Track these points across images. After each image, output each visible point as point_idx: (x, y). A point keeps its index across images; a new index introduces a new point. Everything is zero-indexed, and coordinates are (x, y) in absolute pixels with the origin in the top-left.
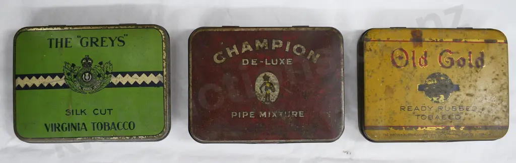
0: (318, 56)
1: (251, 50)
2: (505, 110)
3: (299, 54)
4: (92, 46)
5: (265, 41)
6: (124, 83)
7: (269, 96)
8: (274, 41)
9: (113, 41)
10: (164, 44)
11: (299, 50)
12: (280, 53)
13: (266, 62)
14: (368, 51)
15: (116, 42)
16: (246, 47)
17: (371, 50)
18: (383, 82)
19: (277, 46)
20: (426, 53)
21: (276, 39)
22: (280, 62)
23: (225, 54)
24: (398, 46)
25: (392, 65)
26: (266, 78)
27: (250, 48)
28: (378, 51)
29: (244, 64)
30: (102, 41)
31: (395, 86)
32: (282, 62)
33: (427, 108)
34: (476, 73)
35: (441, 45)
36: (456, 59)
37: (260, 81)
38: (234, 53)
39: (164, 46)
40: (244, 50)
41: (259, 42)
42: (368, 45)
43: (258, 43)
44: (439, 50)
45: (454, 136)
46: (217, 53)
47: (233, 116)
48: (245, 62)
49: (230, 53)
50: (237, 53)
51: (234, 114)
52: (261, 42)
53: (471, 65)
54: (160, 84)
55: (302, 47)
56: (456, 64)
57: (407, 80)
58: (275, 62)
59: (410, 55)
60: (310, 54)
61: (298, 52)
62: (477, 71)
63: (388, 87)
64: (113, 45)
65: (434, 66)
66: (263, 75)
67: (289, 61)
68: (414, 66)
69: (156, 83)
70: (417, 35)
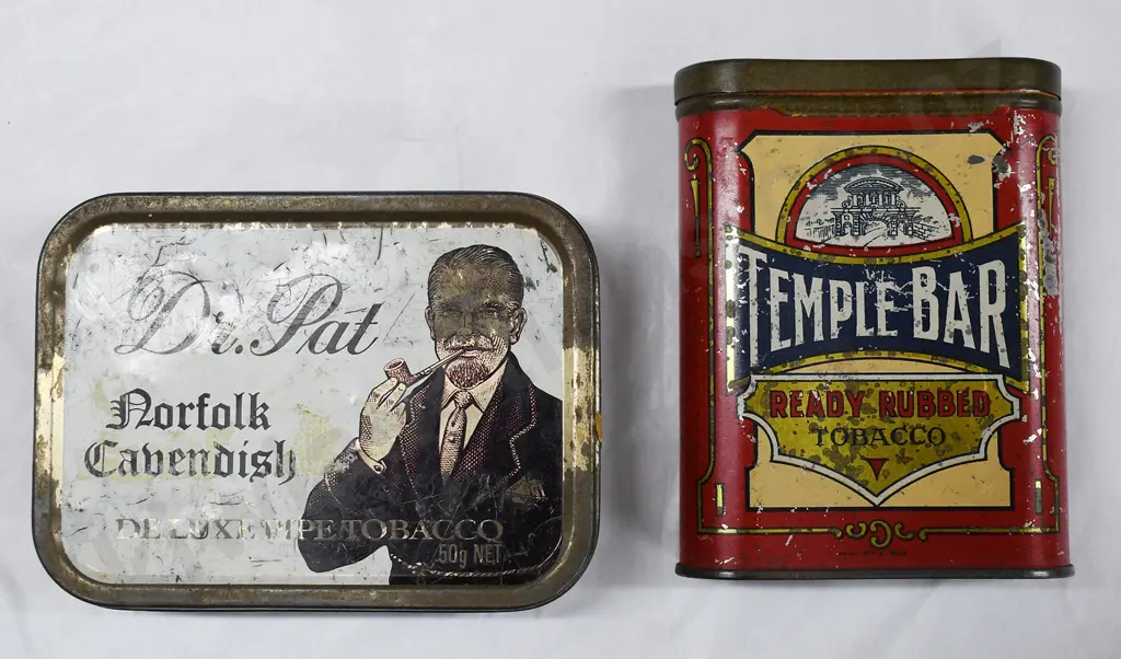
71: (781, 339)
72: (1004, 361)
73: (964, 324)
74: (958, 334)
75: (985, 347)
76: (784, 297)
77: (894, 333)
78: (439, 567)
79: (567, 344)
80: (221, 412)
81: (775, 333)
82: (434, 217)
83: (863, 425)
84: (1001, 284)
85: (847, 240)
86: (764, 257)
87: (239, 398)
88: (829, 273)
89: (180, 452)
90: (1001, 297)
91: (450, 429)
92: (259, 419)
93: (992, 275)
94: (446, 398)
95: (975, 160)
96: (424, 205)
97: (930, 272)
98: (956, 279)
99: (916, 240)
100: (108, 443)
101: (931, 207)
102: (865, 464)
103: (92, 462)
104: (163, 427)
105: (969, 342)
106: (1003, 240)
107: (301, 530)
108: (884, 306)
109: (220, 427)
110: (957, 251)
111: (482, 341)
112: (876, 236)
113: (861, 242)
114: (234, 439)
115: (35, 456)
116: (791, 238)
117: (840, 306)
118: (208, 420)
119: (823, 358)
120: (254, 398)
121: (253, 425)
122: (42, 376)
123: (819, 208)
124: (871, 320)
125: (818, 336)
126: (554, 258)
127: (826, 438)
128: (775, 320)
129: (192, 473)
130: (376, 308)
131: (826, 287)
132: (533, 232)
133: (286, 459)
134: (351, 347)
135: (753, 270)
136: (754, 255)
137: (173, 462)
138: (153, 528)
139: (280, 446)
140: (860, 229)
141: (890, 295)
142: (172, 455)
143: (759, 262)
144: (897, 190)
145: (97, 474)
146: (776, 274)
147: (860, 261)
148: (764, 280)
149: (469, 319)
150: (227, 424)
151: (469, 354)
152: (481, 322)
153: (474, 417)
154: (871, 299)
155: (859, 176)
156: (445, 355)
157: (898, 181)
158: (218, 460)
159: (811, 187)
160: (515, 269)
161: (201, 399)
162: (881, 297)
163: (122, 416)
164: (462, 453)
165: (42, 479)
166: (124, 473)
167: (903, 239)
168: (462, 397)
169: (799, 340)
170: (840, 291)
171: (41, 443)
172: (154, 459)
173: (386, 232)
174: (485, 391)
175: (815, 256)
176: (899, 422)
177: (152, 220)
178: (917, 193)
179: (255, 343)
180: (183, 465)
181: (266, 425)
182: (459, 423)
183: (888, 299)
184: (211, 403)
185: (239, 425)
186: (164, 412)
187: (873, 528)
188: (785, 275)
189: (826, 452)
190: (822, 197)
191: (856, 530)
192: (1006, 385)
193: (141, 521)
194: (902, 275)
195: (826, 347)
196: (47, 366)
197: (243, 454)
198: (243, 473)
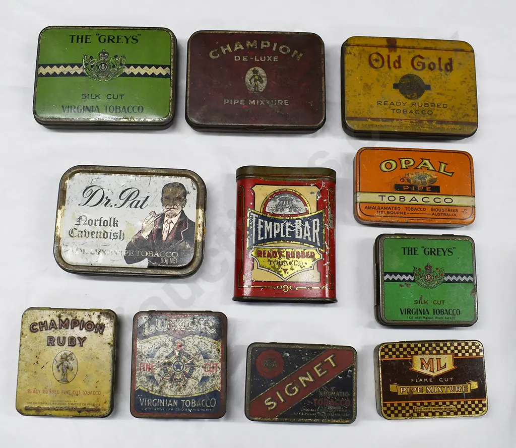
0: (301, 55)
1: (243, 49)
2: (473, 108)
3: (284, 53)
4: (109, 42)
5: (255, 41)
6: (135, 74)
7: (258, 87)
8: (263, 42)
9: (127, 39)
10: (172, 43)
11: (285, 50)
12: (268, 52)
13: (256, 59)
14: (348, 54)
15: (130, 40)
16: (238, 46)
17: (350, 53)
18: (361, 80)
19: (265, 46)
20: (399, 57)
21: (264, 41)
22: (268, 59)
23: (220, 52)
24: (374, 50)
25: (369, 66)
26: (255, 72)
27: (241, 47)
28: (357, 55)
29: (236, 60)
30: (118, 39)
31: (372, 84)
32: (269, 59)
33: (402, 103)
34: (446, 76)
35: (414, 52)
36: (427, 64)
37: (249, 74)
38: (227, 51)
39: (172, 45)
40: (236, 49)
41: (249, 42)
42: (349, 49)
43: (248, 44)
44: (412, 56)
45: (427, 129)
46: (212, 50)
47: (225, 102)
48: (237, 58)
49: (224, 51)
50: (230, 51)
51: (227, 101)
52: (251, 43)
53: (441, 69)
54: (167, 76)
55: (288, 47)
56: (427, 68)
57: (383, 79)
58: (263, 59)
59: (386, 59)
60: (294, 53)
61: (284, 51)
62: (447, 75)
63: (366, 85)
64: (127, 42)
65: (406, 69)
66: (253, 69)
67: (275, 59)
68: (389, 67)
69: (164, 74)
70: (392, 43)
71: (261, 237)
72: (319, 244)
73: (309, 234)
74: (307, 237)
75: (314, 241)
76: (262, 227)
77: (290, 237)
78: (161, 264)
79: (197, 208)
80: (106, 222)
81: (259, 236)
82: (164, 175)
83: (282, 260)
84: (318, 225)
85: (278, 213)
86: (257, 216)
87: (111, 218)
88: (274, 221)
89: (94, 232)
90: (318, 228)
91: (166, 229)
92: (115, 224)
93: (316, 222)
94: (165, 221)
95: (312, 193)
96: (162, 172)
97: (300, 221)
98: (307, 223)
99: (296, 213)
100: (75, 229)
101: (301, 204)
102: (282, 270)
103: (71, 233)
104: (90, 225)
105: (310, 239)
106: (319, 213)
107: (125, 253)
108: (288, 230)
109: (105, 226)
110: (307, 216)
111: (175, 207)
112: (287, 212)
113: (283, 213)
114: (109, 229)
115: (55, 231)
116: (264, 211)
117: (277, 229)
118: (102, 224)
119: (272, 242)
120: (114, 219)
121: (114, 226)
122: (59, 211)
123: (271, 204)
124: (285, 233)
125: (271, 237)
126: (195, 186)
127: (272, 263)
128: (259, 232)
129: (97, 237)
130: (148, 197)
131: (273, 224)
132: (190, 179)
133: (122, 235)
134: (141, 207)
135: (254, 219)
136: (255, 215)
137: (92, 235)
138: (85, 251)
139: (121, 231)
140: (282, 210)
141: (290, 227)
142: (92, 233)
143: (256, 217)
144: (292, 200)
145: (72, 237)
146: (260, 221)
147: (282, 218)
148: (257, 222)
149: (172, 201)
150: (107, 225)
151: (172, 210)
152: (175, 202)
153: (172, 226)
154: (285, 228)
155: (282, 196)
156: (165, 210)
157: (292, 198)
158: (104, 234)
159: (270, 199)
160: (185, 189)
161: (101, 218)
162: (287, 227)
163: (79, 222)
164: (168, 235)
165: (57, 237)
166: (79, 237)
167: (293, 213)
168: (169, 221)
169: (266, 238)
170: (277, 225)
171: (58, 228)
172: (87, 233)
173: (152, 178)
174: (175, 220)
175: (270, 216)
176: (291, 259)
177: (90, 172)
178: (297, 201)
179: (116, 205)
180: (94, 235)
181: (117, 226)
182: (168, 227)
183: (289, 228)
184: (103, 220)
185: (110, 225)
186: (90, 221)
187: (284, 287)
188: (262, 221)
189: (272, 267)
190: (272, 201)
191: (279, 287)
192: (319, 251)
193: (83, 249)
194: (293, 222)
195: (273, 240)
196: (60, 208)
197: (111, 233)
198: (110, 238)
